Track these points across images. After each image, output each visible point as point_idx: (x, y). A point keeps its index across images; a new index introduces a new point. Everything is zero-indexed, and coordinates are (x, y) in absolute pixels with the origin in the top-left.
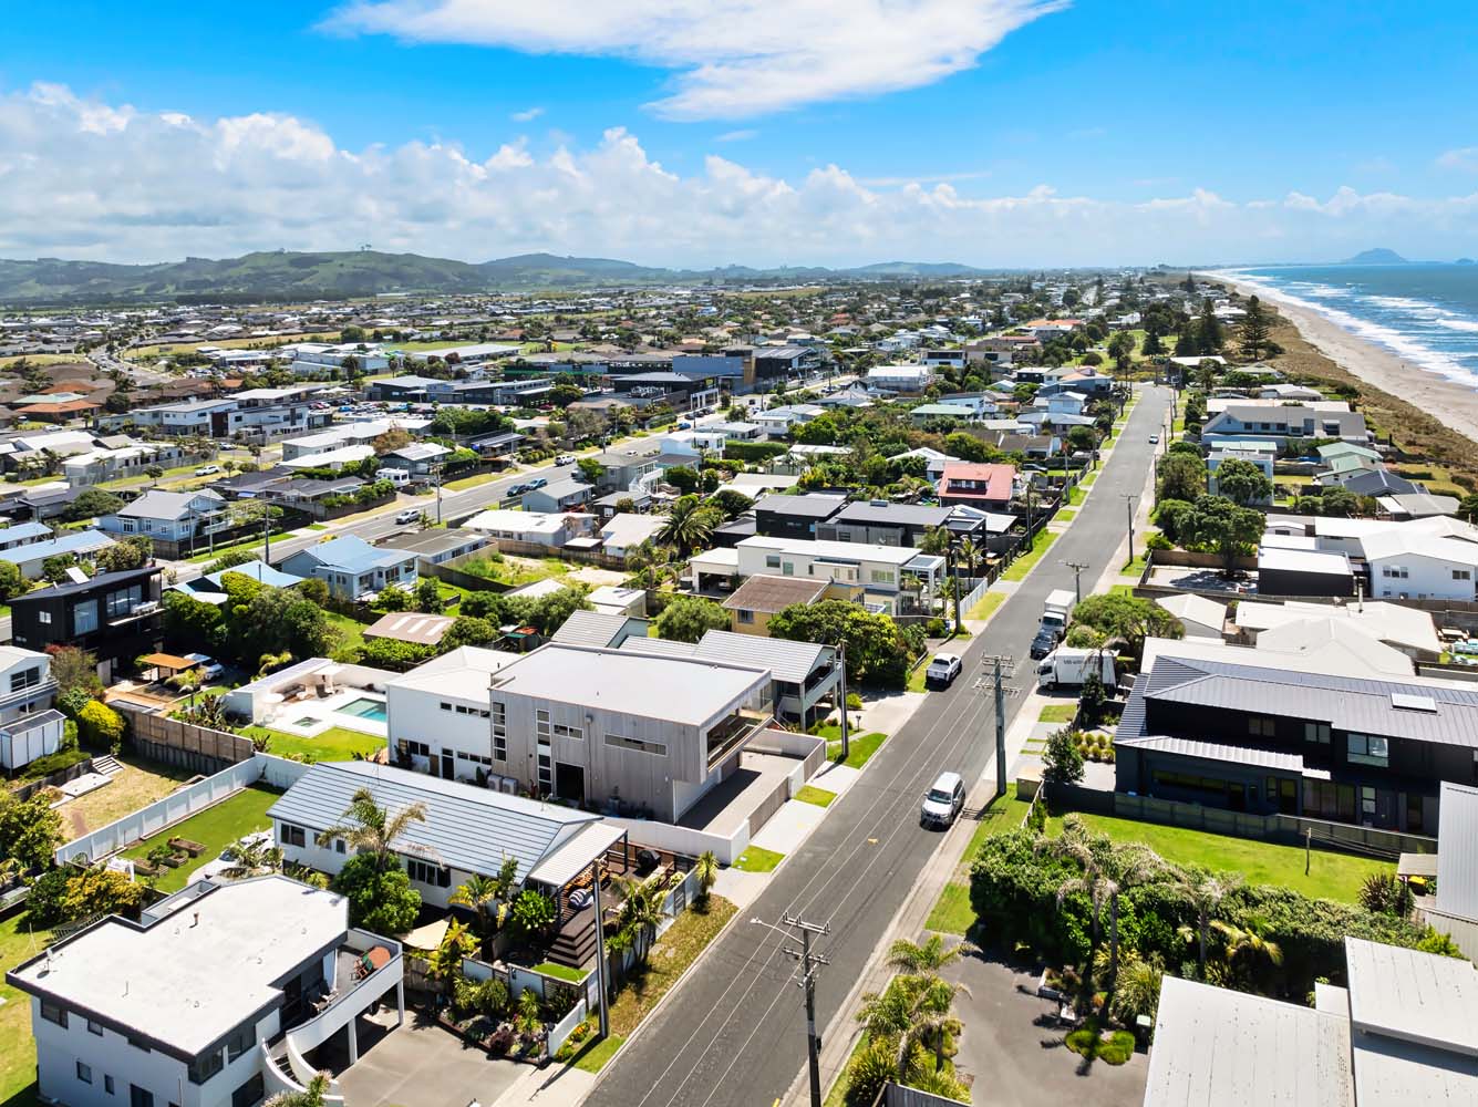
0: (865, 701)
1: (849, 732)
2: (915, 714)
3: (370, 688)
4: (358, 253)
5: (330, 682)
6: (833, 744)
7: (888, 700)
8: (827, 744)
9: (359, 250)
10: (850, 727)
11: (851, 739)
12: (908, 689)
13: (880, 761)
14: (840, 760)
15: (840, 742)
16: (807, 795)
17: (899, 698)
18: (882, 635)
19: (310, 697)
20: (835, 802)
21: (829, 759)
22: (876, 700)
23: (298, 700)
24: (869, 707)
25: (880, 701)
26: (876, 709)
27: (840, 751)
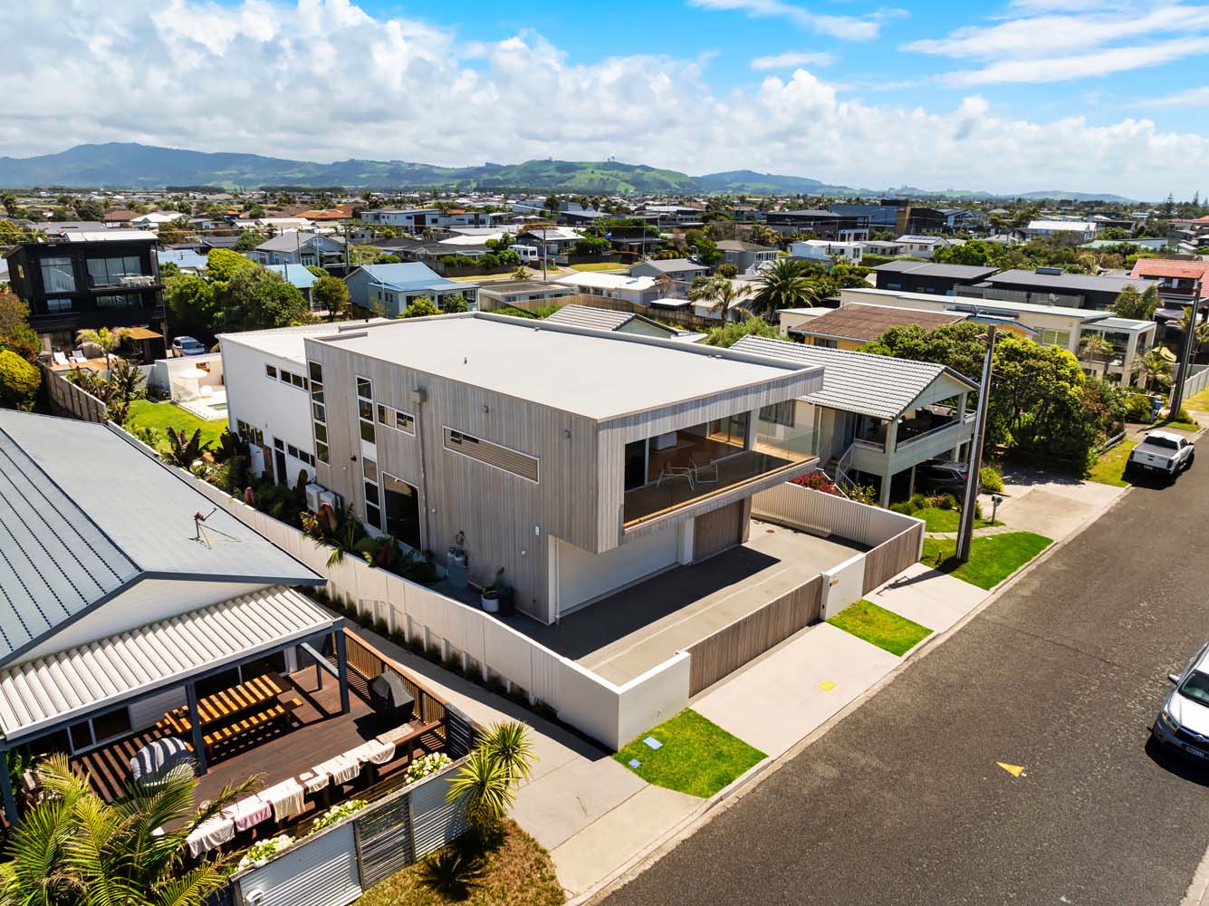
0: (1006, 482)
1: (975, 523)
2: (1108, 515)
6: (939, 536)
7: (1052, 488)
8: (926, 535)
10: (978, 516)
11: (977, 533)
12: (1089, 477)
13: (1036, 583)
14: (948, 566)
15: (954, 536)
16: (861, 621)
17: (1072, 487)
18: (1059, 378)
20: (925, 648)
21: (925, 560)
22: (1028, 483)
24: (1015, 492)
25: (1036, 486)
26: (1027, 498)
27: (950, 551)
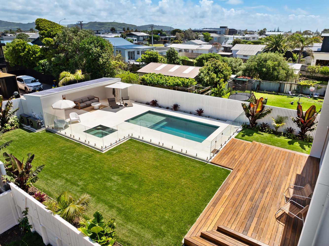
3: (154, 104)
4: (112, 22)
5: (119, 95)
9: (113, 22)
19: (102, 108)
23: (93, 109)
